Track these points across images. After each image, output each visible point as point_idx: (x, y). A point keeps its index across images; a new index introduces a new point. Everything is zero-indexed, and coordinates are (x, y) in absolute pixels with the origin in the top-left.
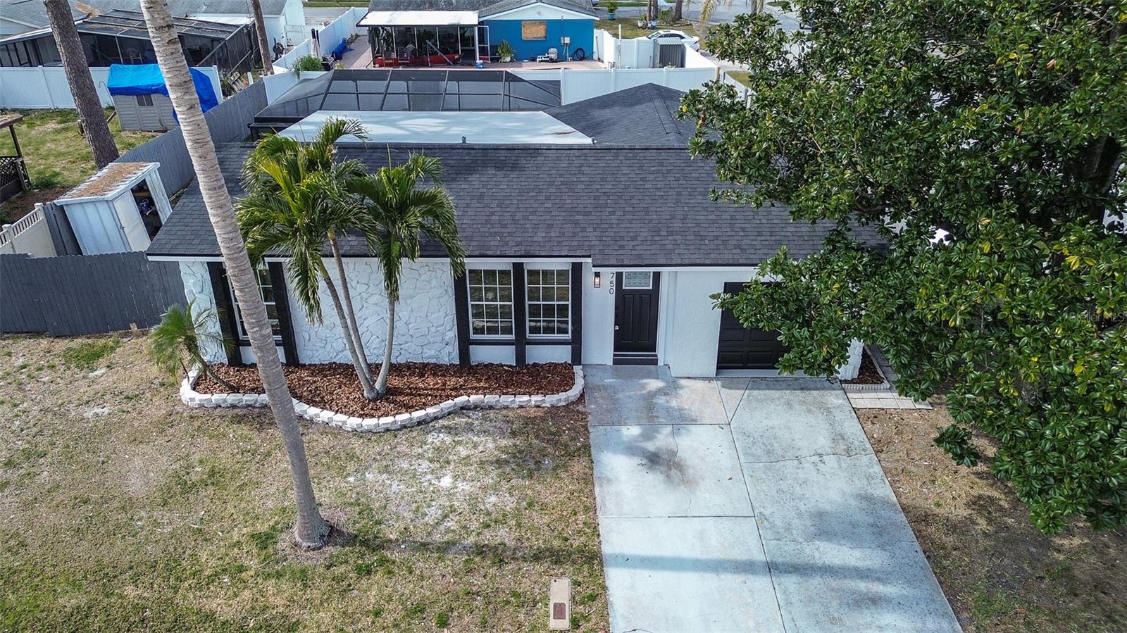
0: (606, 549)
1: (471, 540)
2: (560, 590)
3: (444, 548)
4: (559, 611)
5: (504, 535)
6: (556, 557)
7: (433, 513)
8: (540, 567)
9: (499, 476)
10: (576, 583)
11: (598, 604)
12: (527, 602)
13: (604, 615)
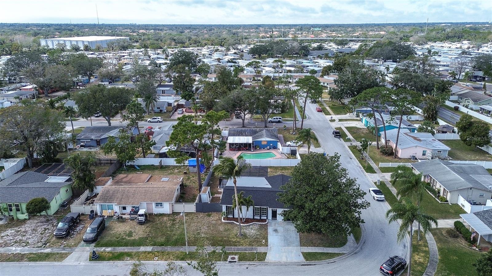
0: (269, 238)
1: (255, 236)
3: (253, 237)
4: (264, 243)
5: (258, 236)
6: (263, 238)
7: (251, 234)
9: (258, 231)
10: (265, 240)
11: (267, 242)
12: (261, 241)
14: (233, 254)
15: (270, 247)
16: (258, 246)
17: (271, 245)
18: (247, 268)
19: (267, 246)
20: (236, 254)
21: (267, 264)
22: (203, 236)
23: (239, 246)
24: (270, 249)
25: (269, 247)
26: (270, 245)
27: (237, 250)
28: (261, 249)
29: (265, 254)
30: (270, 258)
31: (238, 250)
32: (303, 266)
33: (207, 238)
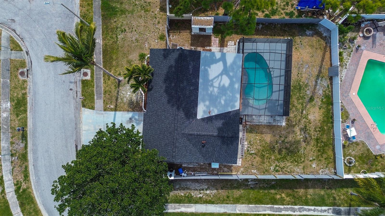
0: (117, 112)
1: (119, 97)
2: (112, 107)
3: (118, 94)
4: (109, 106)
5: (119, 100)
6: (116, 106)
7: (124, 92)
8: (115, 104)
9: (129, 100)
10: (113, 108)
11: (110, 110)
12: (111, 103)
13: (109, 111)
14: (92, 73)
15: (102, 114)
16: (104, 100)
17: (105, 115)
18: (71, 89)
19: (105, 110)
20: (92, 76)
21: (77, 109)
22: (119, 37)
23: (104, 80)
24: (99, 114)
25: (103, 112)
26: (106, 113)
27: (96, 77)
28: (99, 103)
29: (93, 108)
30: (86, 113)
31: (98, 79)
32: (75, 146)
33: (116, 42)
